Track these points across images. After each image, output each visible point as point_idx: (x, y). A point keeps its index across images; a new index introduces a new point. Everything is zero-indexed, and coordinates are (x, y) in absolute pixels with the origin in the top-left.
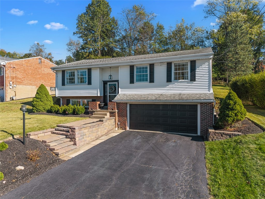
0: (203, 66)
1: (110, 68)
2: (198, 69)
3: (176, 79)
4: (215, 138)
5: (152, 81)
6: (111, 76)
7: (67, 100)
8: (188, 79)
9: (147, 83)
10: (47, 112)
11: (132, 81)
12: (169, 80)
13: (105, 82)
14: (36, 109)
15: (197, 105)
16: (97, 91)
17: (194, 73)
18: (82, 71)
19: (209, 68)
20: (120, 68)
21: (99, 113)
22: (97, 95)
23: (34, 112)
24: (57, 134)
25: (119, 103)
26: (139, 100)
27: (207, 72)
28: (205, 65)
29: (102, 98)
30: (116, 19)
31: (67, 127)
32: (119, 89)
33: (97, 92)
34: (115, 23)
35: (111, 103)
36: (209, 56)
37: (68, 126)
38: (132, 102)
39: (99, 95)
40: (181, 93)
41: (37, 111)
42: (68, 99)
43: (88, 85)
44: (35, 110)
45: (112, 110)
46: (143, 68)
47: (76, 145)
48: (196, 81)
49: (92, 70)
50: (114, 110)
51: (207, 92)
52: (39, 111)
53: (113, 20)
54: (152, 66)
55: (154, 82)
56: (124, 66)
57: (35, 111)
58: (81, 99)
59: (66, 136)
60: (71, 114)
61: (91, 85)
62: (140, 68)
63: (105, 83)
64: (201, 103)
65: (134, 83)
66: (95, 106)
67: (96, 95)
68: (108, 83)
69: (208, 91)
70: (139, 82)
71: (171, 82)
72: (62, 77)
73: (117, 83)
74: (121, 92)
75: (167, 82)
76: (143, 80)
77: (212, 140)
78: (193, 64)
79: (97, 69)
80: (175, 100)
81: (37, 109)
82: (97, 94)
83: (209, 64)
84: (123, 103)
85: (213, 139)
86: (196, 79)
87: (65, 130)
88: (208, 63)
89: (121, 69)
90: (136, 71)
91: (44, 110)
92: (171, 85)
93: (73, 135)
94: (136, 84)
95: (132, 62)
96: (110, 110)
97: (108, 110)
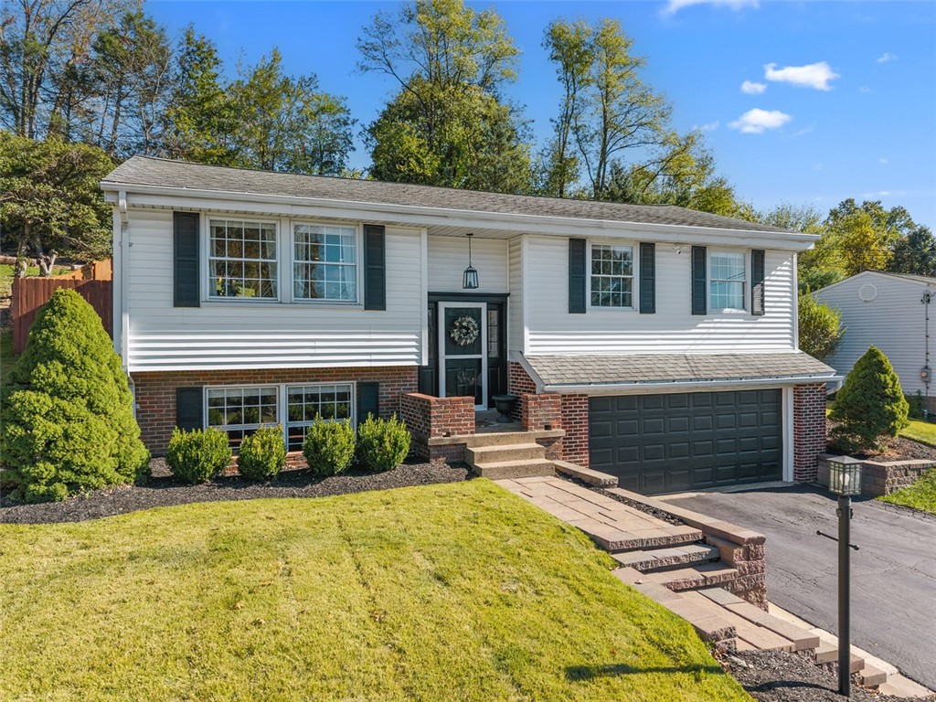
0: (780, 270)
1: (471, 234)
2: (767, 278)
3: (715, 303)
5: (648, 306)
7: (180, 391)
8: (744, 307)
9: (631, 314)
12: (699, 307)
14: (67, 474)
15: (781, 390)
18: (324, 232)
19: (792, 277)
20: (530, 243)
22: (420, 360)
23: (49, 497)
27: (788, 289)
28: (782, 268)
32: (527, 336)
33: (416, 350)
35: (542, 397)
41: (72, 486)
43: (368, 311)
44: (57, 479)
48: (766, 315)
49: (387, 237)
50: (553, 430)
51: (787, 349)
52: (87, 486)
54: (648, 249)
55: (653, 312)
56: (545, 235)
57: (62, 490)
58: (283, 386)
59: (722, 585)
61: (385, 309)
62: (607, 254)
64: (797, 386)
65: (584, 312)
66: (463, 415)
67: (414, 363)
68: (442, 305)
69: (789, 346)
70: (600, 307)
71: (706, 314)
72: (178, 252)
73: (483, 305)
74: (532, 346)
75: (692, 314)
76: (616, 302)
78: (757, 260)
79: (420, 236)
81: (78, 473)
82: (419, 355)
83: (792, 267)
84: (575, 395)
86: (766, 309)
88: (788, 263)
89: (532, 246)
90: (593, 262)
92: (705, 325)
93: (756, 572)
94: (592, 313)
96: (536, 431)
97: (529, 432)
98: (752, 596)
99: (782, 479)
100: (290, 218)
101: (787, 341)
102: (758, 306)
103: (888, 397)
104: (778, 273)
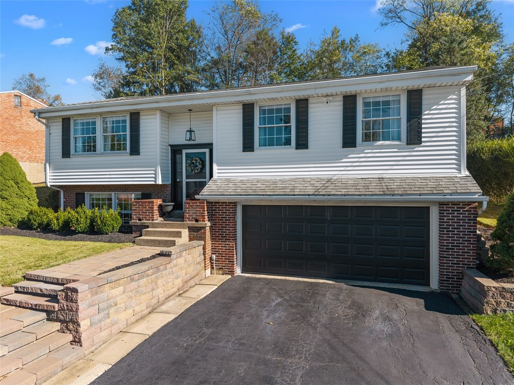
0: (443, 104)
1: (190, 110)
2: (427, 112)
3: (367, 138)
4: (503, 306)
5: (303, 144)
6: (191, 131)
7: (77, 194)
8: (399, 139)
9: (290, 151)
10: (19, 227)
11: (248, 146)
12: (349, 141)
13: (174, 148)
15: (429, 207)
16: (155, 171)
17: (416, 123)
18: (115, 119)
19: (459, 109)
20: (216, 110)
21: (161, 232)
22: (155, 181)
24: (20, 307)
25: (215, 203)
26: (269, 195)
27: (454, 120)
28: (447, 102)
29: (169, 189)
30: (197, 24)
31: (55, 281)
32: (215, 167)
33: (154, 176)
34: (197, 32)
35: (193, 202)
36: (462, 76)
37: (58, 279)
38: (251, 201)
39: (160, 182)
40: (384, 176)
42: (79, 191)
43: (132, 156)
45: (194, 222)
46: (279, 110)
47: (81, 346)
48: (423, 144)
49: (141, 117)
50: (200, 223)
51: (453, 172)
53: (192, 25)
54: (302, 105)
55: (307, 148)
56: (226, 104)
58: (113, 193)
59: (49, 312)
60: (83, 233)
61: (139, 155)
62: (271, 111)
63: (176, 150)
64: (441, 204)
65: (253, 151)
66: (148, 210)
67: (153, 183)
68: (184, 152)
69: (455, 171)
70: (267, 147)
71: (356, 147)
72: (63, 135)
73: (207, 151)
74: (218, 173)
75: (343, 147)
76: (279, 143)
77: (495, 311)
78: (415, 100)
79: (156, 114)
80: (372, 195)
82: (155, 178)
83: (459, 99)
84: (226, 203)
85: (496, 309)
86: (423, 139)
87: (45, 292)
88: (455, 97)
89: (218, 112)
90: (260, 117)
92: (352, 156)
93: (72, 310)
94: (260, 152)
95: (251, 94)
96: (189, 222)
97: (185, 222)
98: (71, 326)
99: (429, 285)
100: (101, 114)
101: (454, 166)
102: (414, 137)
104: (440, 107)
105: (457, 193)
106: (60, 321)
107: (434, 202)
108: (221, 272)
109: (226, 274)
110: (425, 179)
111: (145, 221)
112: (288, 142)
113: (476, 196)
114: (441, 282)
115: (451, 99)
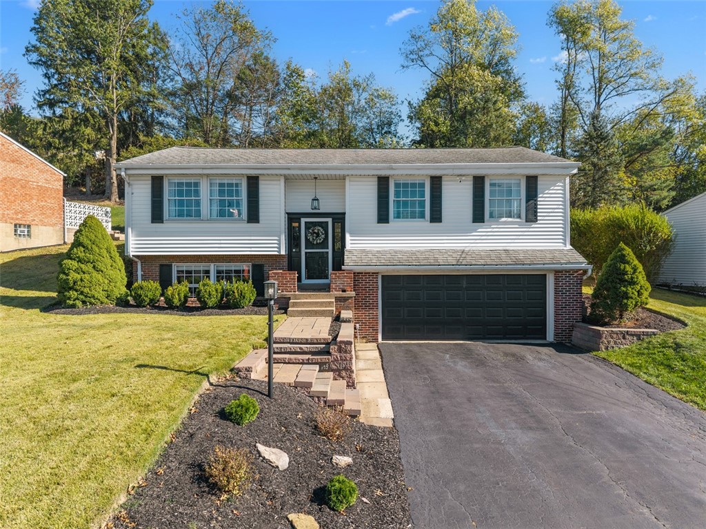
0: (553, 190)
1: (316, 178)
2: (540, 196)
5: (436, 217)
6: (315, 199)
7: (161, 266)
8: (519, 217)
9: (425, 224)
11: (383, 217)
12: (478, 217)
14: (82, 297)
15: (546, 275)
16: (279, 240)
17: (533, 204)
18: (226, 182)
19: (564, 194)
20: (350, 181)
22: (279, 251)
23: (73, 306)
25: (358, 273)
26: (416, 265)
27: (561, 203)
28: (555, 188)
32: (348, 237)
36: (569, 169)
38: (398, 271)
39: (283, 252)
40: (507, 248)
41: (84, 302)
42: (165, 262)
43: (249, 224)
44: (77, 299)
45: (341, 293)
46: (413, 185)
47: (355, 388)
48: (538, 222)
49: (260, 182)
50: (347, 293)
51: (560, 246)
52: (90, 303)
53: (155, 29)
54: (436, 182)
55: (441, 222)
56: (360, 176)
57: (79, 303)
59: (321, 364)
61: (258, 222)
62: (405, 185)
64: (557, 272)
65: (388, 223)
67: (276, 253)
68: (303, 220)
69: (561, 244)
70: (401, 219)
71: (484, 222)
72: (152, 196)
73: (329, 220)
74: (351, 244)
75: (473, 222)
76: (413, 216)
78: (532, 183)
79: (280, 180)
80: (506, 265)
81: (86, 297)
82: (279, 248)
83: (564, 186)
84: (369, 273)
86: (539, 218)
87: (306, 350)
88: (561, 184)
89: (351, 183)
90: (395, 191)
91: (106, 300)
92: (481, 230)
93: (346, 360)
94: (394, 223)
96: (336, 293)
97: (331, 293)
98: (344, 374)
99: (546, 339)
100: (208, 175)
101: (561, 241)
102: (532, 216)
103: (626, 281)
104: (551, 192)
105: (570, 263)
106: (332, 370)
107: (550, 270)
108: (364, 341)
109: (370, 342)
110: (542, 251)
111: (285, 293)
112: (422, 216)
113: (583, 265)
114: (556, 335)
115: (558, 186)
